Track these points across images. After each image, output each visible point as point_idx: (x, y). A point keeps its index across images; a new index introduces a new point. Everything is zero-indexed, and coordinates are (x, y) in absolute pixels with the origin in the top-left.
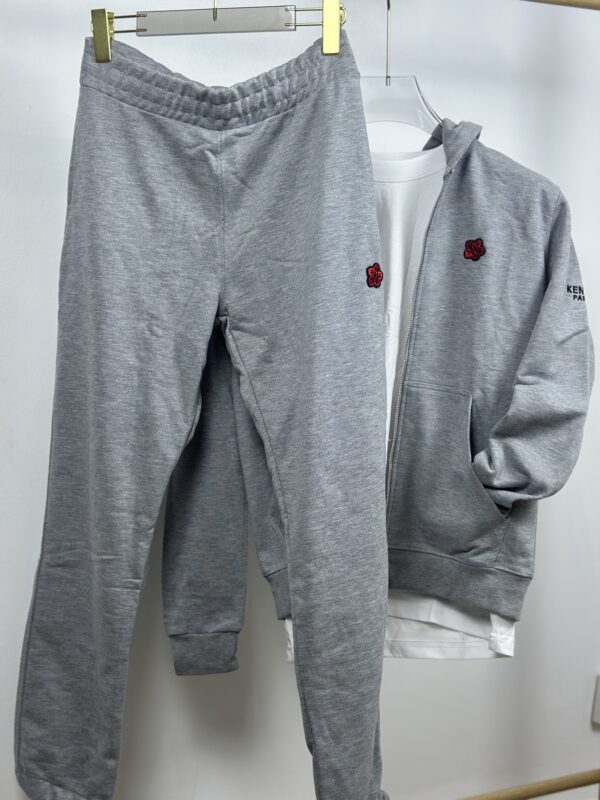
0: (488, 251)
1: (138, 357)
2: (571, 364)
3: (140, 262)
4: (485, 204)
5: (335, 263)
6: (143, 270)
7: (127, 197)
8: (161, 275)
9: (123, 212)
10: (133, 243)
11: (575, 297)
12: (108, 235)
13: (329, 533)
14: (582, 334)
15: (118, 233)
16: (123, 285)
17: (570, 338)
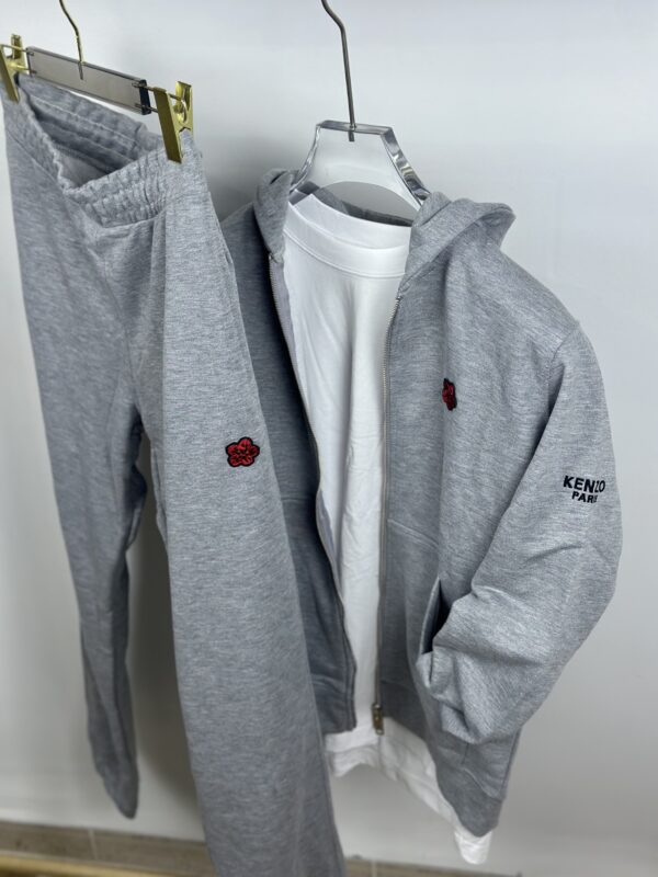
0: (459, 405)
1: (78, 445)
2: (551, 587)
3: (68, 347)
4: (464, 337)
5: (182, 437)
6: (71, 357)
7: (48, 271)
8: (86, 367)
9: (47, 288)
10: (59, 324)
11: (575, 494)
12: (36, 312)
13: (205, 712)
14: (571, 551)
15: (43, 312)
16: (56, 368)
17: (554, 551)
